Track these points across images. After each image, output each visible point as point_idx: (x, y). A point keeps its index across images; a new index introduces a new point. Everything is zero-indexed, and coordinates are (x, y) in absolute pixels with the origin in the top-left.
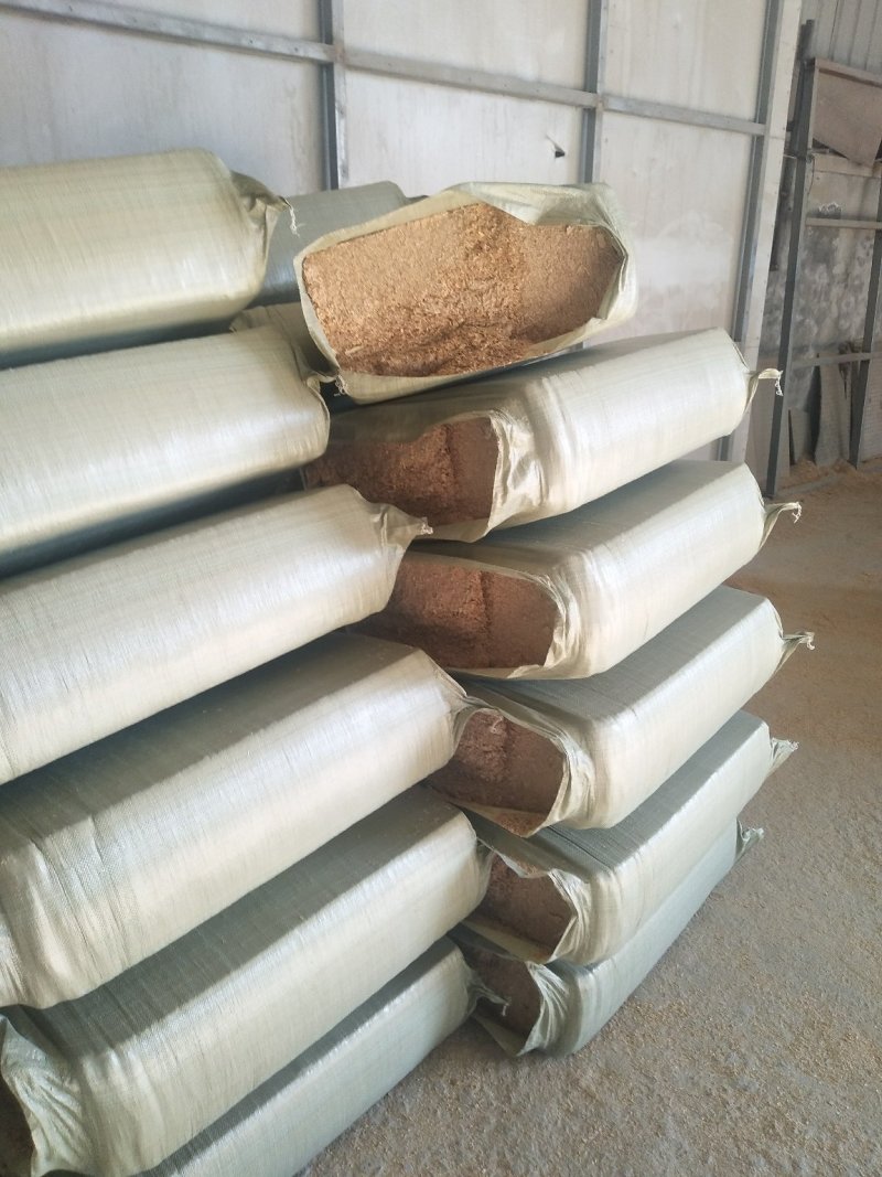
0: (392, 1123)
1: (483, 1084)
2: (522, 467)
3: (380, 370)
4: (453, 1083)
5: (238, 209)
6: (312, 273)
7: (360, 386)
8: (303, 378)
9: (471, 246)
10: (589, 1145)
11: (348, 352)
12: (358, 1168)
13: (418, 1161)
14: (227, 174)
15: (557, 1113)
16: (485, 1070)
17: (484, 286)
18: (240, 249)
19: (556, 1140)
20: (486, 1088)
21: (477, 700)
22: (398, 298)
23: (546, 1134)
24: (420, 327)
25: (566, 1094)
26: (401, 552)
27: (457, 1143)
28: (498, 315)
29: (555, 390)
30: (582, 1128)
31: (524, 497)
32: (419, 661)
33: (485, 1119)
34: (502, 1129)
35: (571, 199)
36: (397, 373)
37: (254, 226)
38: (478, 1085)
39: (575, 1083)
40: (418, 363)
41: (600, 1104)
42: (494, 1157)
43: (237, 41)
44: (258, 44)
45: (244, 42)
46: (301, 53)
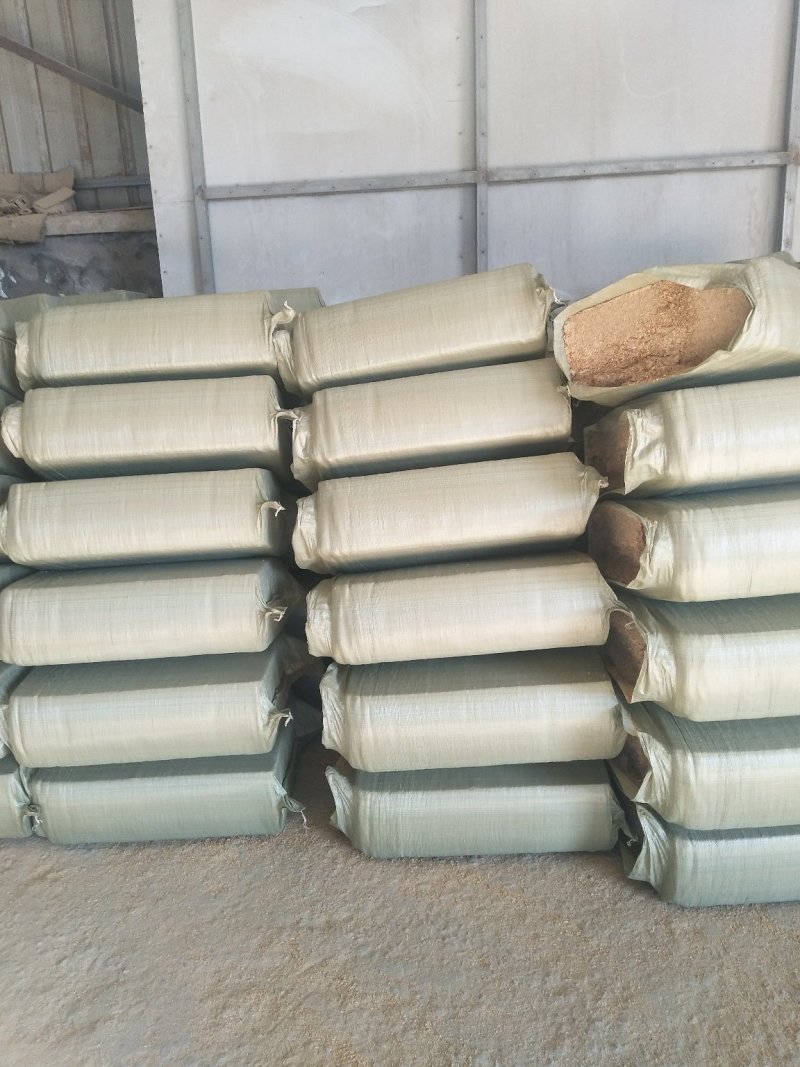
0: (536, 872)
1: (604, 888)
2: (649, 449)
3: (593, 383)
4: (589, 877)
5: (533, 294)
6: (568, 328)
7: (583, 393)
8: (556, 386)
9: (664, 305)
10: (644, 953)
11: (581, 372)
12: (501, 878)
13: (534, 895)
14: (535, 275)
15: (640, 926)
16: (615, 883)
17: (666, 331)
18: (531, 316)
19: (625, 939)
20: (607, 891)
21: (622, 604)
22: (614, 340)
23: (622, 931)
24: (623, 358)
25: (657, 923)
26: (594, 499)
27: (564, 902)
28: (672, 349)
29: (685, 399)
30: (648, 943)
31: (650, 468)
32: (587, 570)
33: (592, 903)
34: (597, 913)
36: (601, 385)
37: (540, 303)
38: (602, 887)
39: (668, 923)
40: (613, 381)
41: (674, 941)
42: (579, 921)
43: (702, 165)
44: (719, 164)
45: (708, 165)
46: (757, 163)
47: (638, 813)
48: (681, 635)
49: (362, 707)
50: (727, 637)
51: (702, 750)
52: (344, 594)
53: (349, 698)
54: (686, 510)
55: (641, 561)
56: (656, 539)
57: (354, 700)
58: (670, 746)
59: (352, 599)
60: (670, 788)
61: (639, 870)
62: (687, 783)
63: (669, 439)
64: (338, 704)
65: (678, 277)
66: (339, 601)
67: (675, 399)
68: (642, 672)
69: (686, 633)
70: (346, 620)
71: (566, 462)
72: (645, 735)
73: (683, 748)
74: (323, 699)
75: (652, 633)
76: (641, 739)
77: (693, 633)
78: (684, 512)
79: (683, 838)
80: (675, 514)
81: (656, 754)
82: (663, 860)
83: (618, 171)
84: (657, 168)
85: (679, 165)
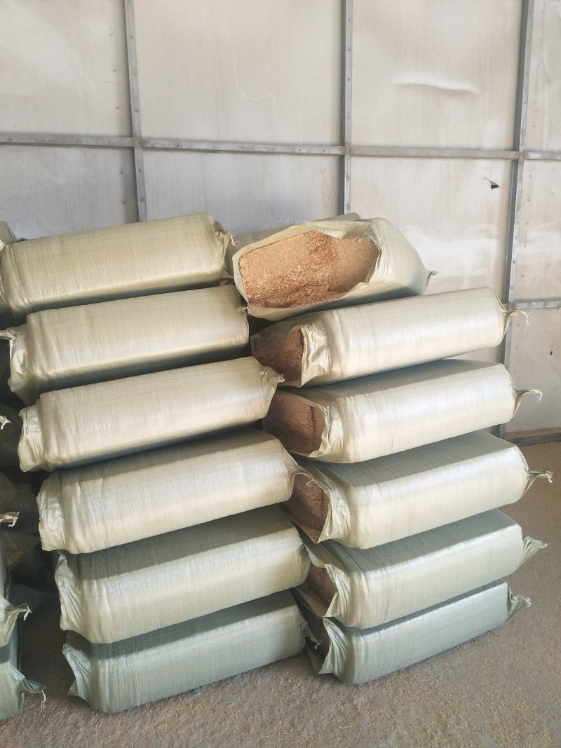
0: (248, 687)
1: (300, 685)
2: (318, 353)
3: (267, 305)
4: (287, 680)
5: (213, 236)
6: (243, 262)
7: (258, 312)
8: (237, 307)
9: (313, 249)
10: (341, 730)
11: (255, 297)
12: (222, 700)
13: (251, 707)
14: (212, 222)
15: (333, 710)
16: (306, 679)
17: (317, 267)
18: (212, 253)
19: (326, 723)
20: (302, 687)
21: (301, 468)
22: (279, 273)
23: (322, 718)
24: (287, 286)
25: (343, 704)
26: (273, 391)
27: (274, 706)
28: (323, 281)
29: (340, 317)
30: (342, 722)
31: (319, 367)
32: (274, 445)
33: (294, 701)
34: (301, 708)
35: (358, 227)
36: (273, 306)
37: (219, 243)
38: (299, 685)
39: (351, 700)
40: (283, 303)
41: (359, 714)
42: (289, 718)
43: (293, 151)
44: (304, 151)
45: (297, 151)
46: (327, 152)
47: (325, 624)
48: (352, 488)
49: (99, 589)
50: (381, 484)
51: (370, 569)
52: (75, 492)
53: (85, 584)
54: (348, 396)
55: (323, 437)
56: (331, 420)
57: (90, 585)
58: (348, 571)
59: (84, 496)
60: (350, 602)
61: (327, 666)
62: (362, 596)
63: (331, 345)
64: (75, 591)
65: (325, 229)
66: (71, 499)
67: (333, 317)
68: (327, 520)
69: (355, 486)
70: (80, 514)
71: (248, 365)
72: (330, 566)
73: (357, 571)
74: (60, 589)
75: (331, 489)
76: (328, 569)
77: (359, 485)
78: (347, 398)
79: (357, 635)
80: (341, 400)
81: (339, 578)
82: (344, 655)
83: (238, 149)
84: (264, 150)
85: (278, 149)
